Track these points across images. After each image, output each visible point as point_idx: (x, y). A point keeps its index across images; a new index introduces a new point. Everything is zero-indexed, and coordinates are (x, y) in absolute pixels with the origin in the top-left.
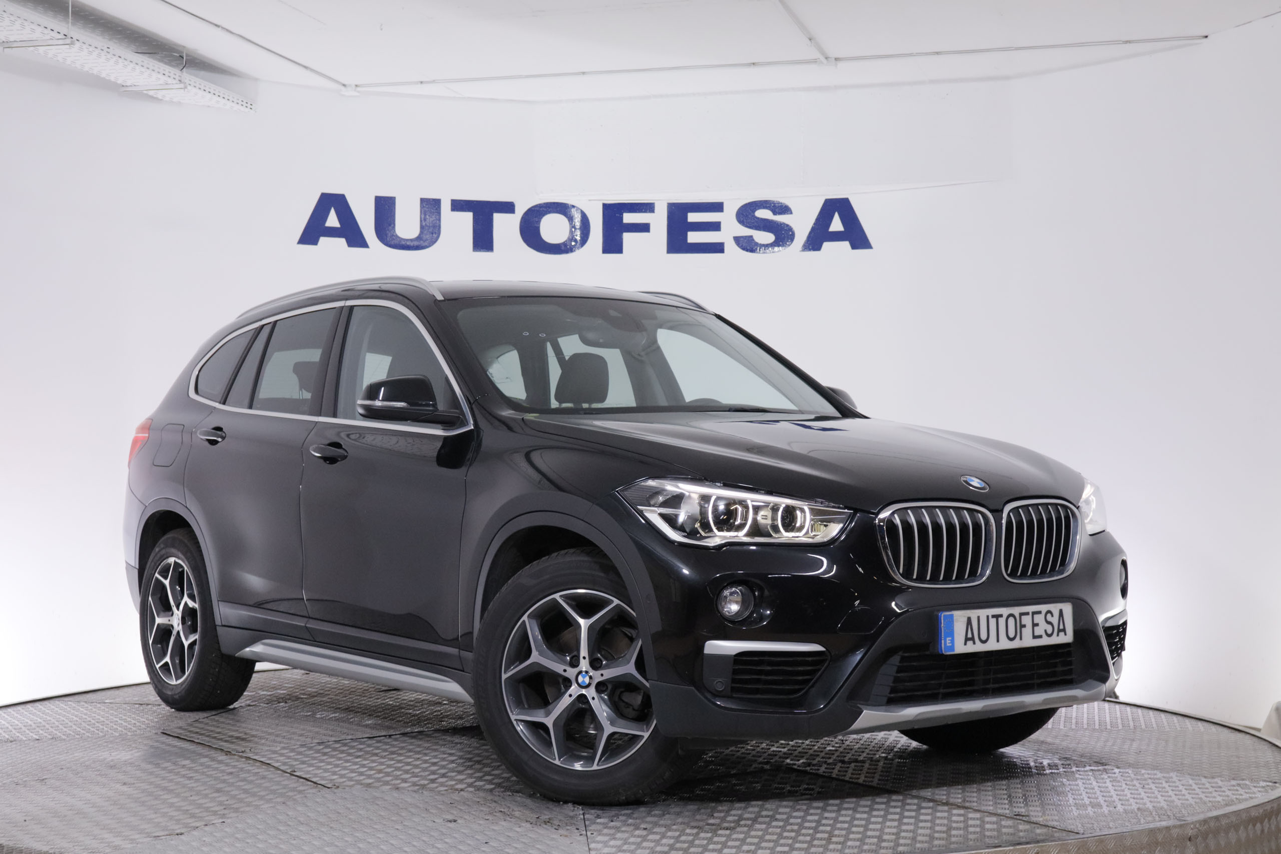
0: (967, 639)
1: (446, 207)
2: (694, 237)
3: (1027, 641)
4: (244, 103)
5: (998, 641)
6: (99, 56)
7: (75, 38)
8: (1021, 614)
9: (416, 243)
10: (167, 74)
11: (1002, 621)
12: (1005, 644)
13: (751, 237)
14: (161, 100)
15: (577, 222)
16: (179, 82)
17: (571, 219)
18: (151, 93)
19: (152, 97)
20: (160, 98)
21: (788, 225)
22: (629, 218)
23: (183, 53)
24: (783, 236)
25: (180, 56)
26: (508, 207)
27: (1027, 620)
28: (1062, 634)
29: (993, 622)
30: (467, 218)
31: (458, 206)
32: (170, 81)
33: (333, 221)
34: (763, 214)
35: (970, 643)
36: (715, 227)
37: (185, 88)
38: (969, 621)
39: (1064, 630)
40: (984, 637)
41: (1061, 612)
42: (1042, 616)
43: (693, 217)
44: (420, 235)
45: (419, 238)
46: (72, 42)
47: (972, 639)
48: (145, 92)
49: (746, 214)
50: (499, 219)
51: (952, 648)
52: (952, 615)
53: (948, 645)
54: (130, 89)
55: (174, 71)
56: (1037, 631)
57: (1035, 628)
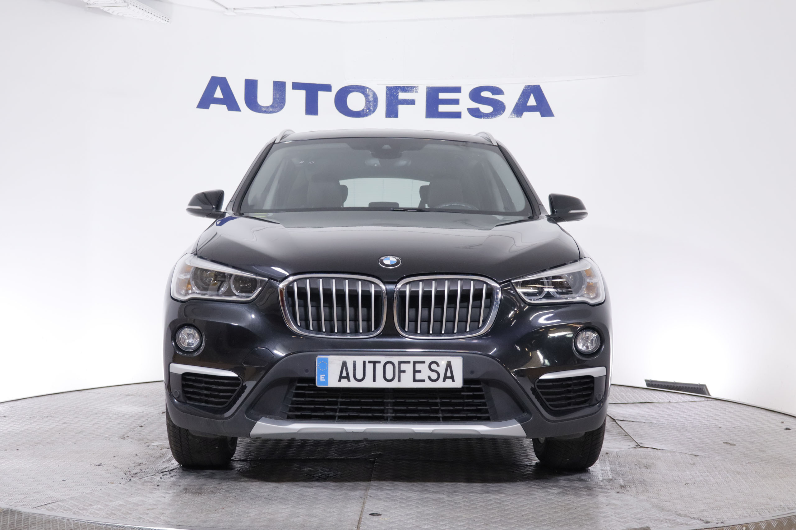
0: (341, 378)
3: (406, 382)
5: (374, 381)
8: (400, 363)
11: (379, 367)
12: (382, 384)
28: (449, 381)
29: (369, 367)
35: (344, 380)
38: (344, 364)
39: (452, 378)
40: (359, 377)
41: (449, 365)
42: (427, 365)
47: (348, 377)
51: (326, 382)
52: (328, 358)
53: (321, 380)
56: (418, 376)
57: (417, 374)
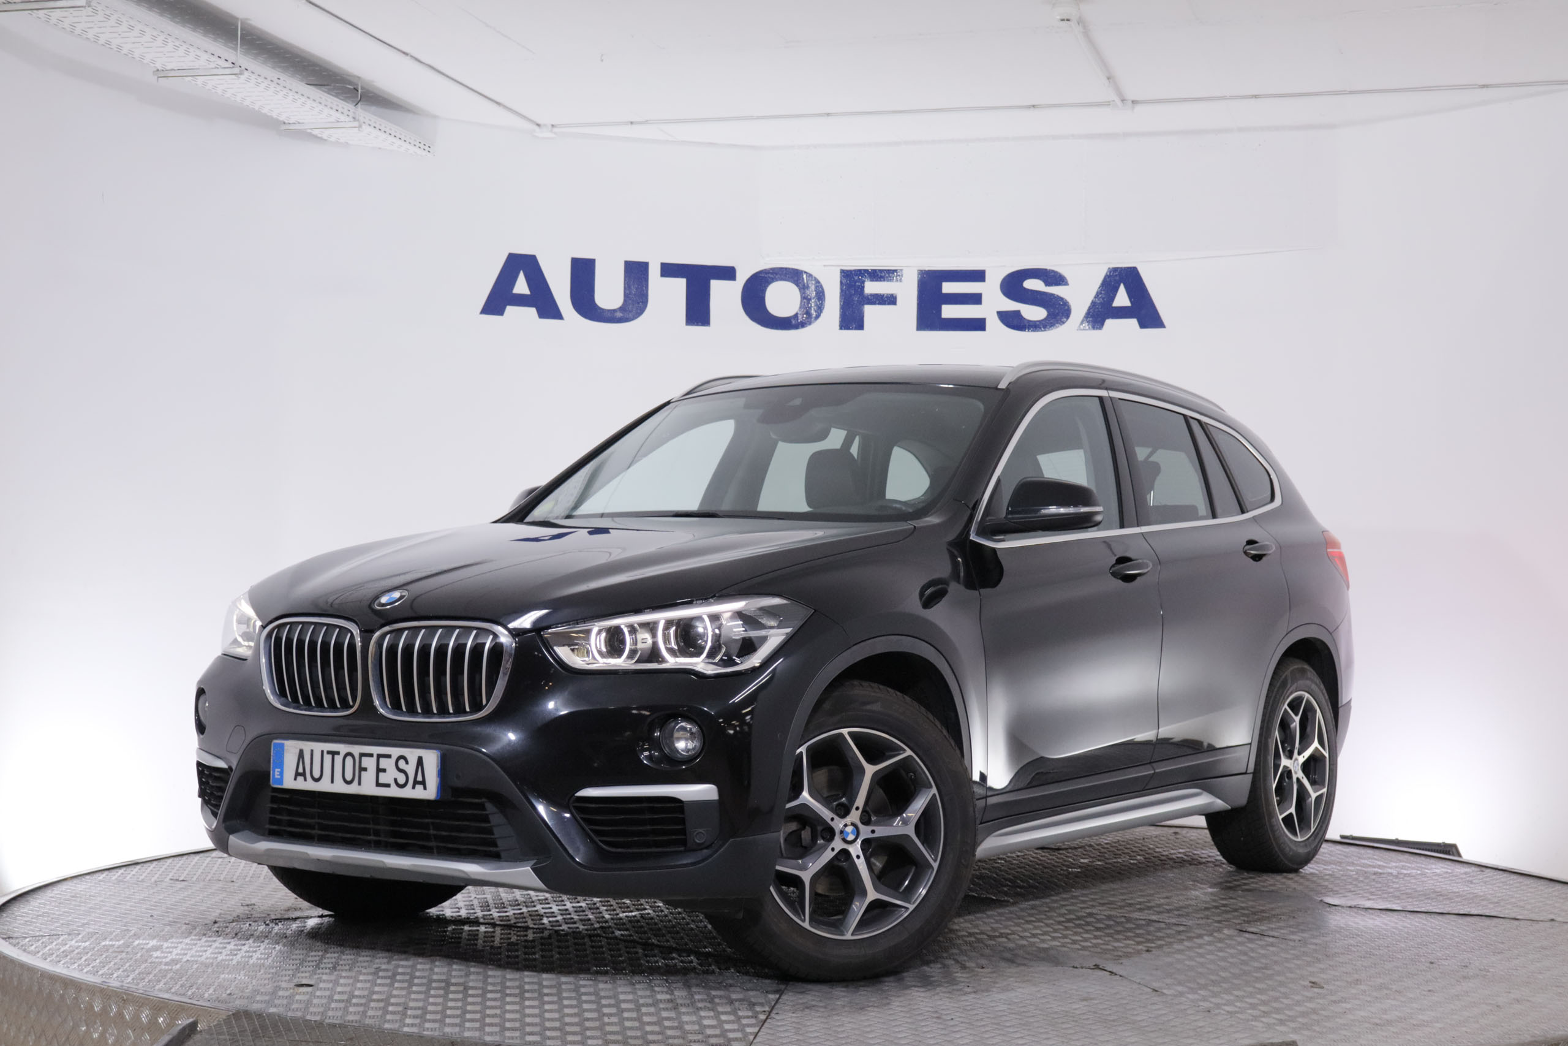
0: (297, 774)
1: (654, 272)
2: (949, 311)
3: (368, 787)
4: (422, 146)
5: (332, 782)
6: (267, 88)
7: (243, 68)
8: (362, 755)
9: (619, 315)
10: (340, 110)
11: (338, 759)
12: (339, 787)
13: (1019, 312)
14: (325, 140)
15: (812, 292)
16: (352, 120)
17: (803, 288)
18: (316, 132)
19: (316, 137)
20: (325, 138)
21: (1062, 299)
22: (871, 287)
23: (358, 85)
24: (1058, 311)
25: (354, 89)
26: (728, 273)
27: (370, 763)
28: (419, 787)
29: (328, 758)
30: (679, 285)
31: (669, 270)
32: (342, 118)
33: (521, 286)
34: (1033, 284)
35: (300, 779)
36: (975, 299)
37: (360, 126)
38: (301, 754)
39: (423, 783)
40: (317, 775)
41: (420, 761)
42: (393, 761)
43: (948, 288)
44: (624, 304)
45: (621, 309)
46: (240, 71)
47: (303, 774)
48: (309, 131)
49: (1013, 285)
50: (716, 286)
51: (281, 781)
52: (283, 744)
53: (276, 777)
54: (292, 127)
55: (347, 106)
56: (383, 778)
57: (381, 774)
